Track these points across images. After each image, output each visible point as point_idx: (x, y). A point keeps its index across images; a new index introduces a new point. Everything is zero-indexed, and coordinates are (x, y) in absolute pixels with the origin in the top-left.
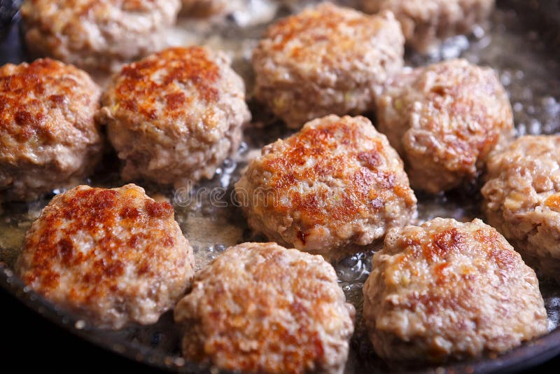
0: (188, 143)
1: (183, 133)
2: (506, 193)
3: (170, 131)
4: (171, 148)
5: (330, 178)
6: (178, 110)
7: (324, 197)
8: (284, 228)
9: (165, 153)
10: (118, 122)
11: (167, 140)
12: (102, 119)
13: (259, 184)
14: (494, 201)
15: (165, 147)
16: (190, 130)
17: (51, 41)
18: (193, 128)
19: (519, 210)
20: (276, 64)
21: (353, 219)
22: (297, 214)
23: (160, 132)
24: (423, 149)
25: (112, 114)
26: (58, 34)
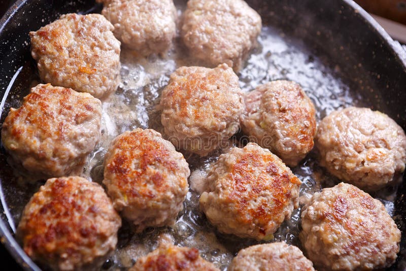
0: (176, 202)
1: (172, 198)
2: (344, 160)
3: (165, 200)
4: (168, 209)
5: (263, 192)
6: (164, 185)
7: (266, 205)
8: (252, 231)
9: (165, 213)
10: (131, 207)
11: (165, 206)
13: (228, 212)
14: (338, 165)
15: (163, 210)
16: (175, 195)
17: (49, 164)
18: (176, 193)
19: (355, 168)
20: (189, 126)
21: (282, 210)
22: (257, 221)
23: (160, 203)
24: (290, 149)
25: (126, 203)
26: (52, 158)
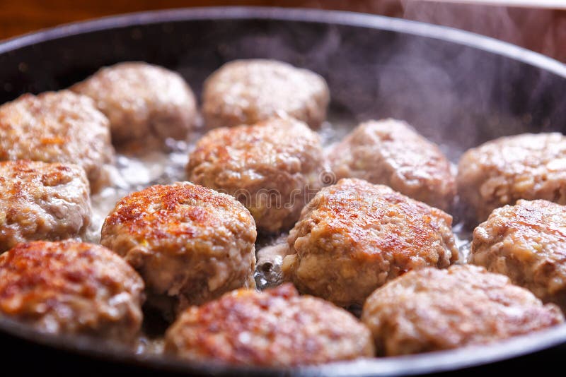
0: (238, 246)
1: (230, 236)
3: (218, 239)
4: (225, 257)
5: (387, 217)
9: (222, 265)
11: (219, 249)
12: (139, 260)
23: (209, 244)
25: (147, 249)
